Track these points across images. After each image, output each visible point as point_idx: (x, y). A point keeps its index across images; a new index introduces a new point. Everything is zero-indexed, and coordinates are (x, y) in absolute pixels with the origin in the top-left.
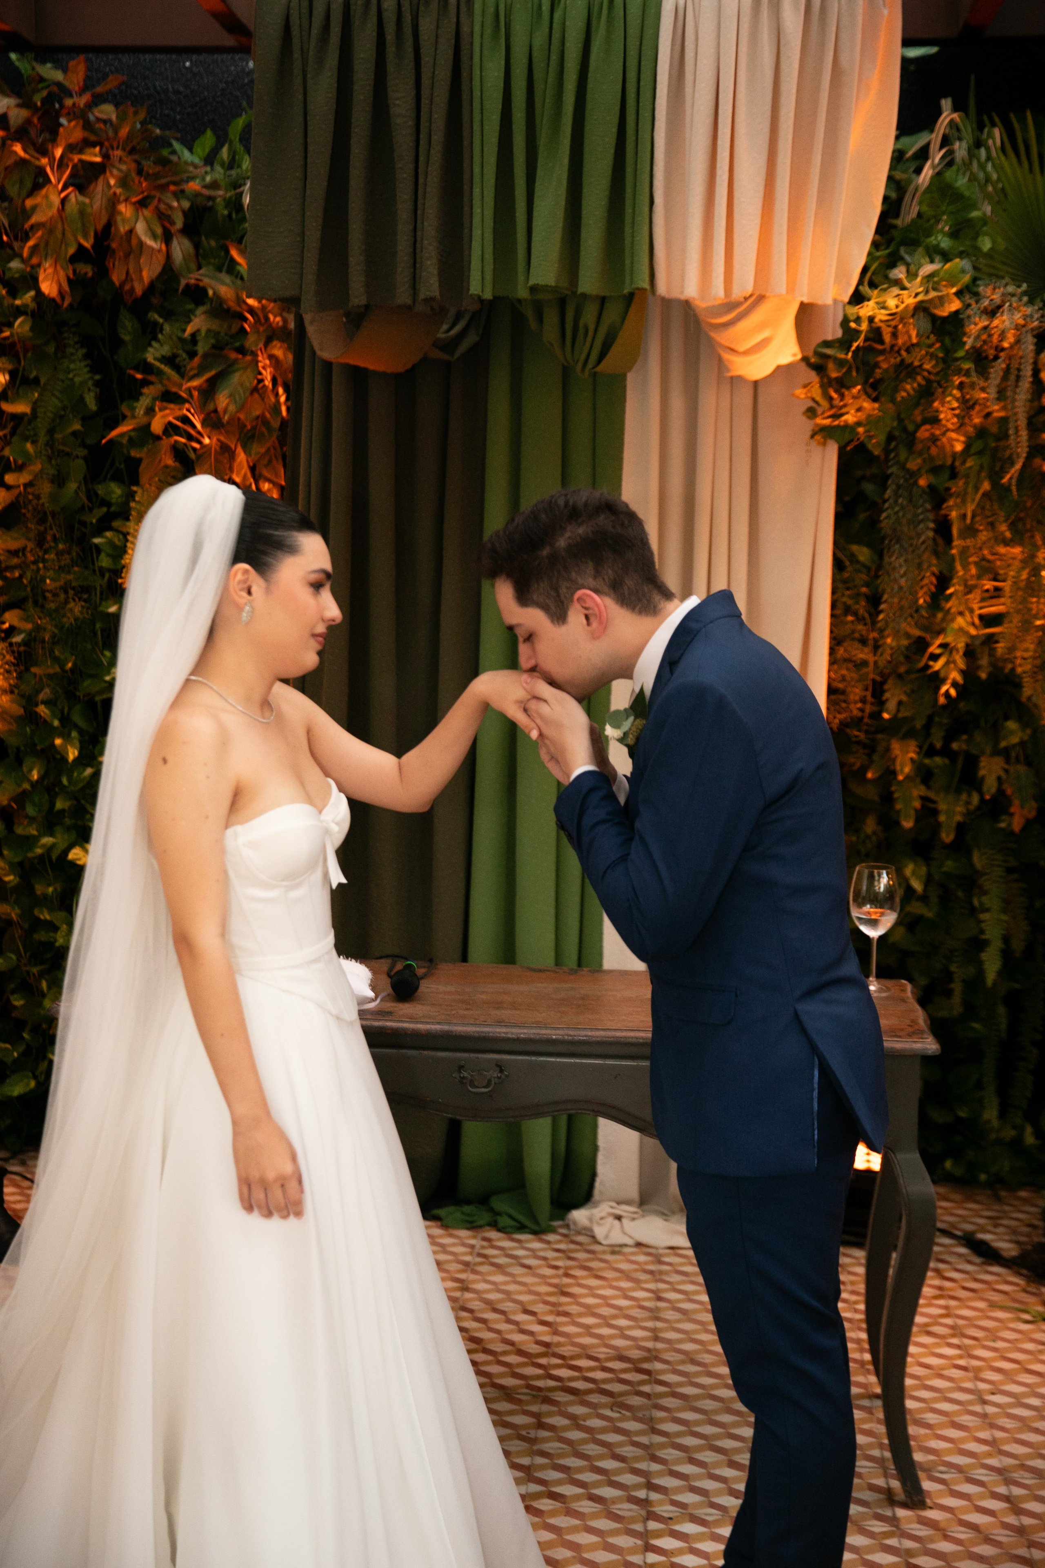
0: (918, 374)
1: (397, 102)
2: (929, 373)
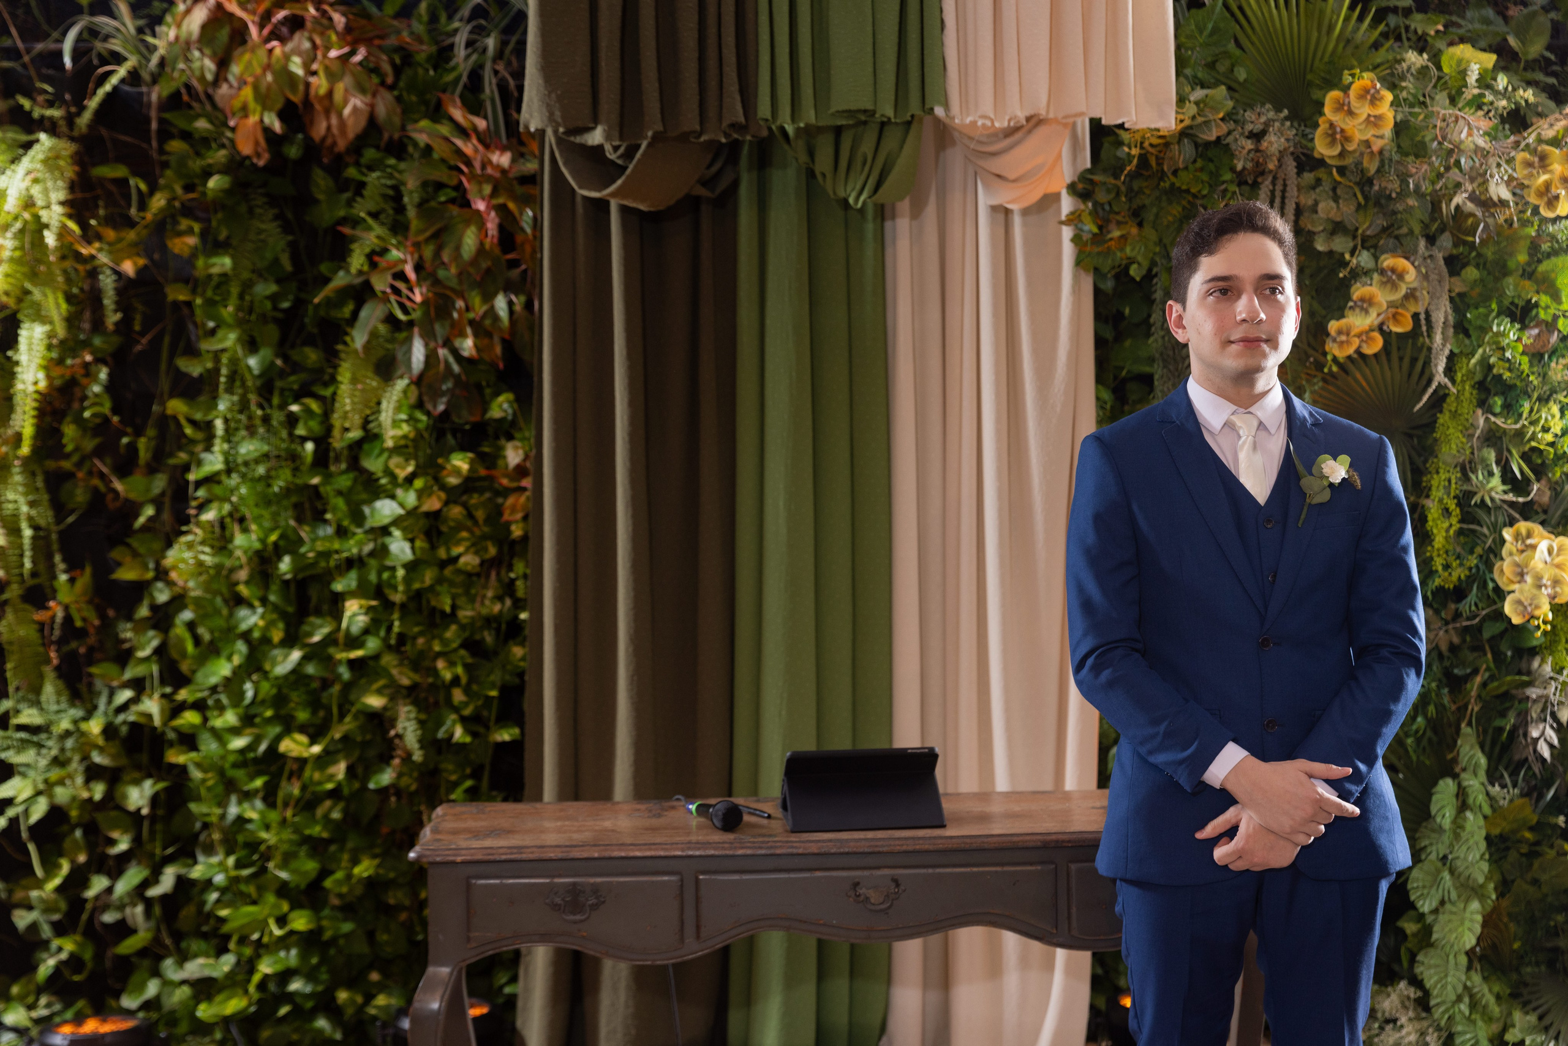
0: (1183, 199)
2: (1193, 196)
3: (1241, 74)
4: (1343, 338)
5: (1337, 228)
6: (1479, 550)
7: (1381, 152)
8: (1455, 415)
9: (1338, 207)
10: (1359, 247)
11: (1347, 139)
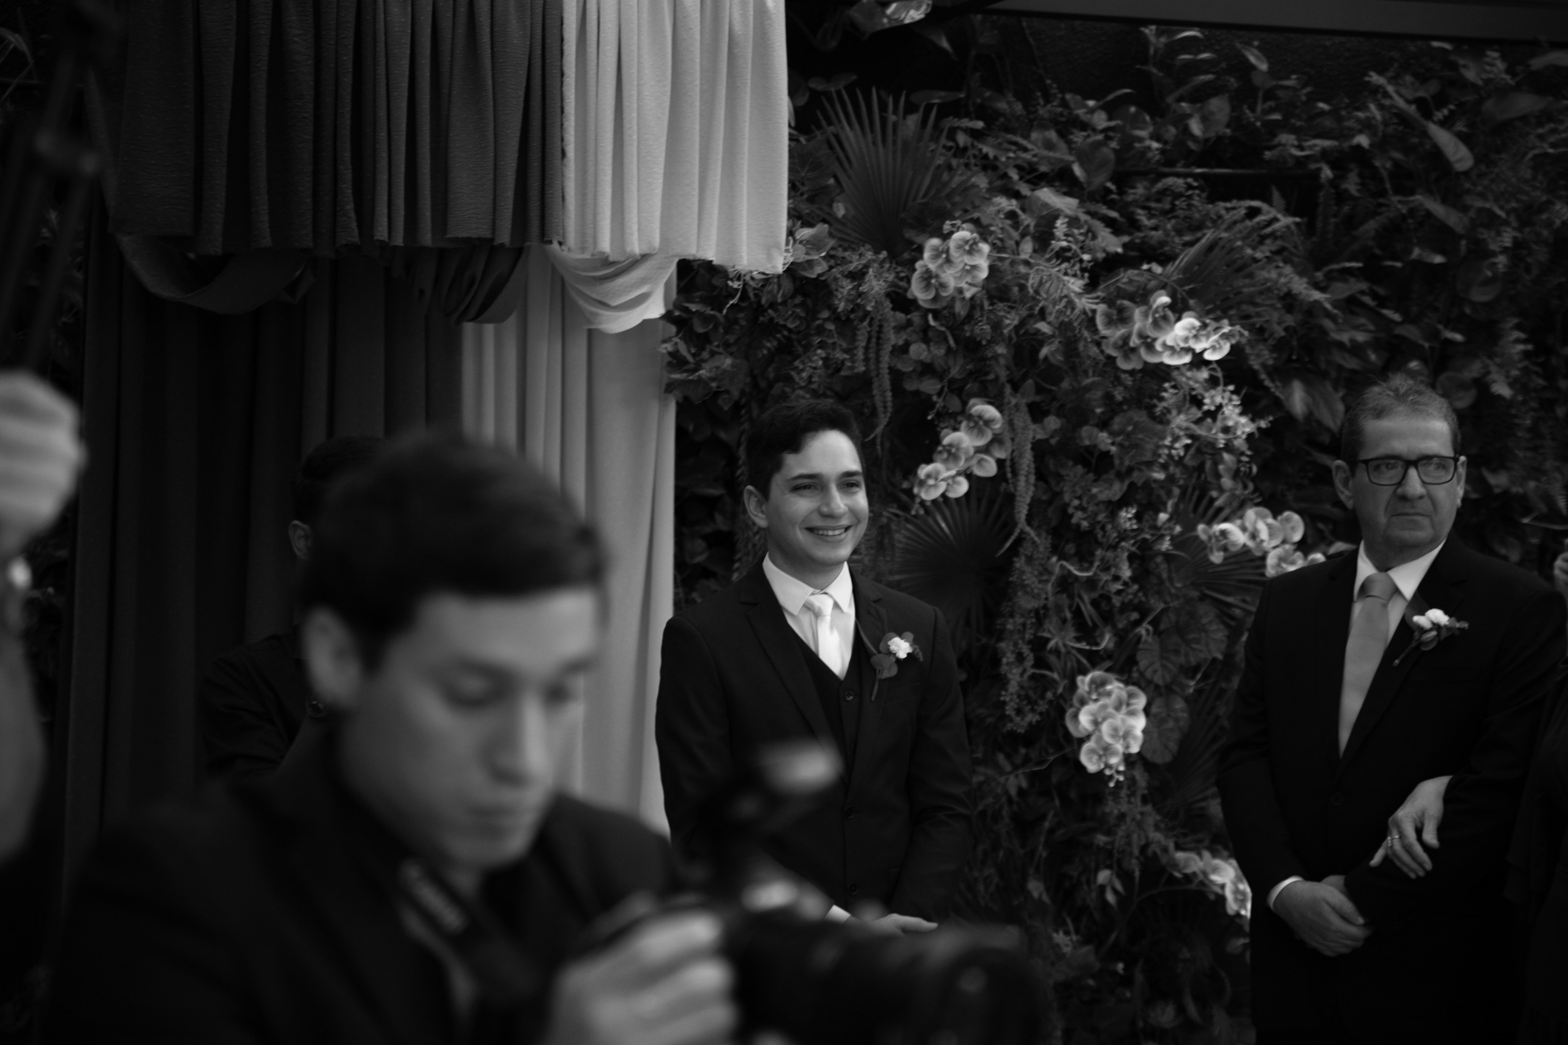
0: (779, 332)
1: (296, 39)
2: (790, 330)
3: (840, 210)
4: (931, 482)
5: (927, 369)
6: (1049, 695)
7: (972, 298)
8: (1030, 559)
9: (929, 350)
10: (946, 389)
11: (943, 286)
